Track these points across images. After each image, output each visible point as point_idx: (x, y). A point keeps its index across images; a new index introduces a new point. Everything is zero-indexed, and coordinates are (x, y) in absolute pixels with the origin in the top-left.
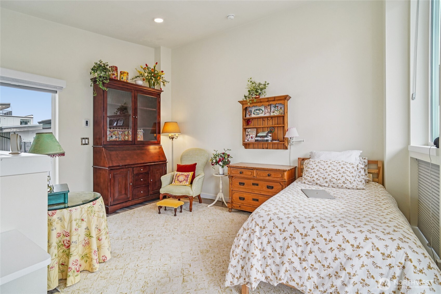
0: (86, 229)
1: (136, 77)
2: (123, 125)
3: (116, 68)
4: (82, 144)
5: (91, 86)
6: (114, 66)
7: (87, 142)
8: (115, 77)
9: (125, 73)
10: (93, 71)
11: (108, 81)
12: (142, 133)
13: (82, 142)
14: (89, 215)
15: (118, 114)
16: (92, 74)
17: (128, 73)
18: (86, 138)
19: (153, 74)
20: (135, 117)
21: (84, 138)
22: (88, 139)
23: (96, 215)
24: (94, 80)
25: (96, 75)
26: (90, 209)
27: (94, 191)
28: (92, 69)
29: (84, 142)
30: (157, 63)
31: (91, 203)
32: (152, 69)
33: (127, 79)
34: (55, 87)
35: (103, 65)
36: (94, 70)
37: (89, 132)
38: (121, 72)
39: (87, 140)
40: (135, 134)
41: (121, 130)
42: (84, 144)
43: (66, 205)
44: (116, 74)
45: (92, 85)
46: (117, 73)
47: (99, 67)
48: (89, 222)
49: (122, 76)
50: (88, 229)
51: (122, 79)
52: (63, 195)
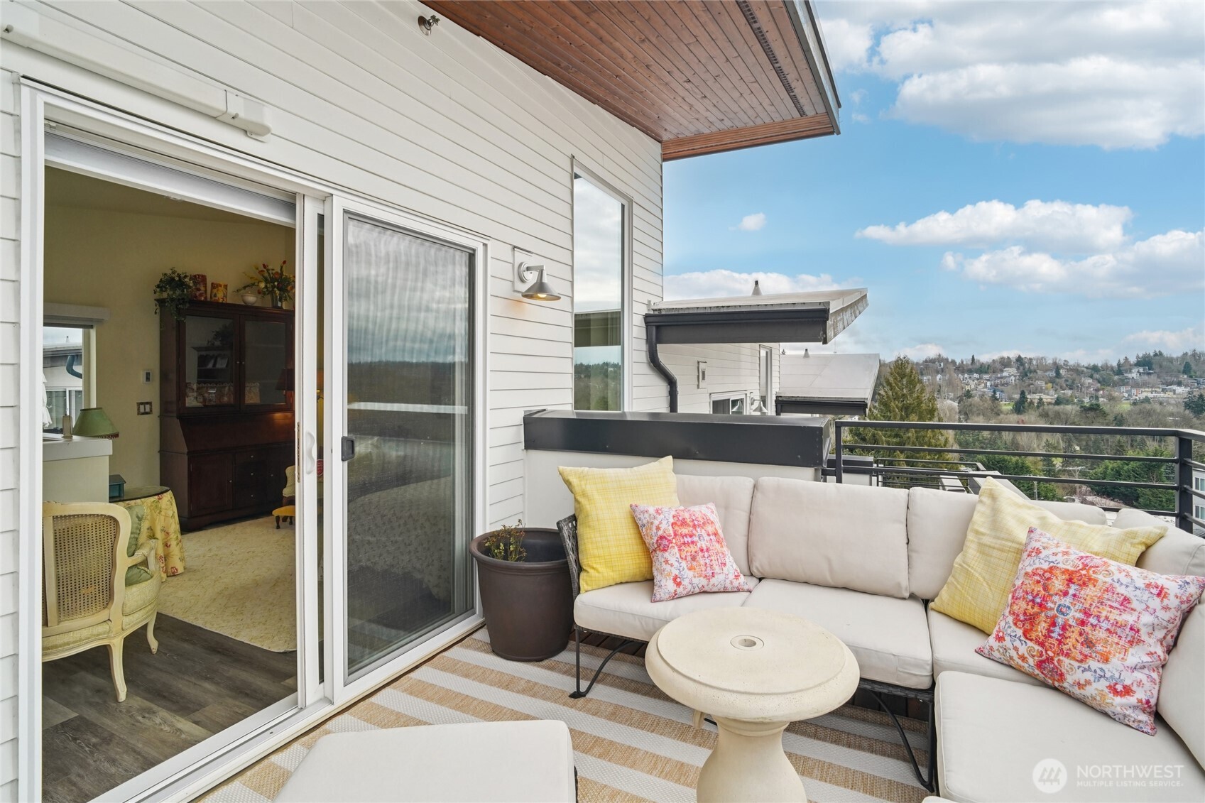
0: (148, 529)
1: (245, 288)
2: (227, 366)
3: (203, 278)
4: (139, 414)
5: (156, 313)
6: (199, 275)
7: (148, 410)
8: (201, 295)
9: (221, 286)
10: (158, 290)
11: (188, 305)
12: (258, 389)
13: (139, 409)
14: (153, 511)
15: (217, 343)
16: (158, 294)
17: (226, 286)
18: (147, 403)
19: (276, 283)
20: (241, 363)
21: (142, 403)
22: (150, 403)
23: (163, 513)
24: (161, 302)
25: (165, 295)
26: (154, 505)
27: (161, 485)
28: (158, 286)
29: (142, 410)
30: (284, 262)
31: (156, 497)
32: (277, 273)
33: (225, 296)
34: (91, 320)
35: (177, 279)
36: (161, 287)
37: (152, 393)
38: (212, 284)
39: (148, 407)
40: (240, 392)
41: (215, 385)
42: (143, 414)
43: (122, 499)
44: (202, 288)
45: (158, 311)
46: (206, 287)
47: (171, 282)
48: (153, 521)
49: (215, 291)
50: (152, 530)
51: (215, 295)
52: (118, 486)
